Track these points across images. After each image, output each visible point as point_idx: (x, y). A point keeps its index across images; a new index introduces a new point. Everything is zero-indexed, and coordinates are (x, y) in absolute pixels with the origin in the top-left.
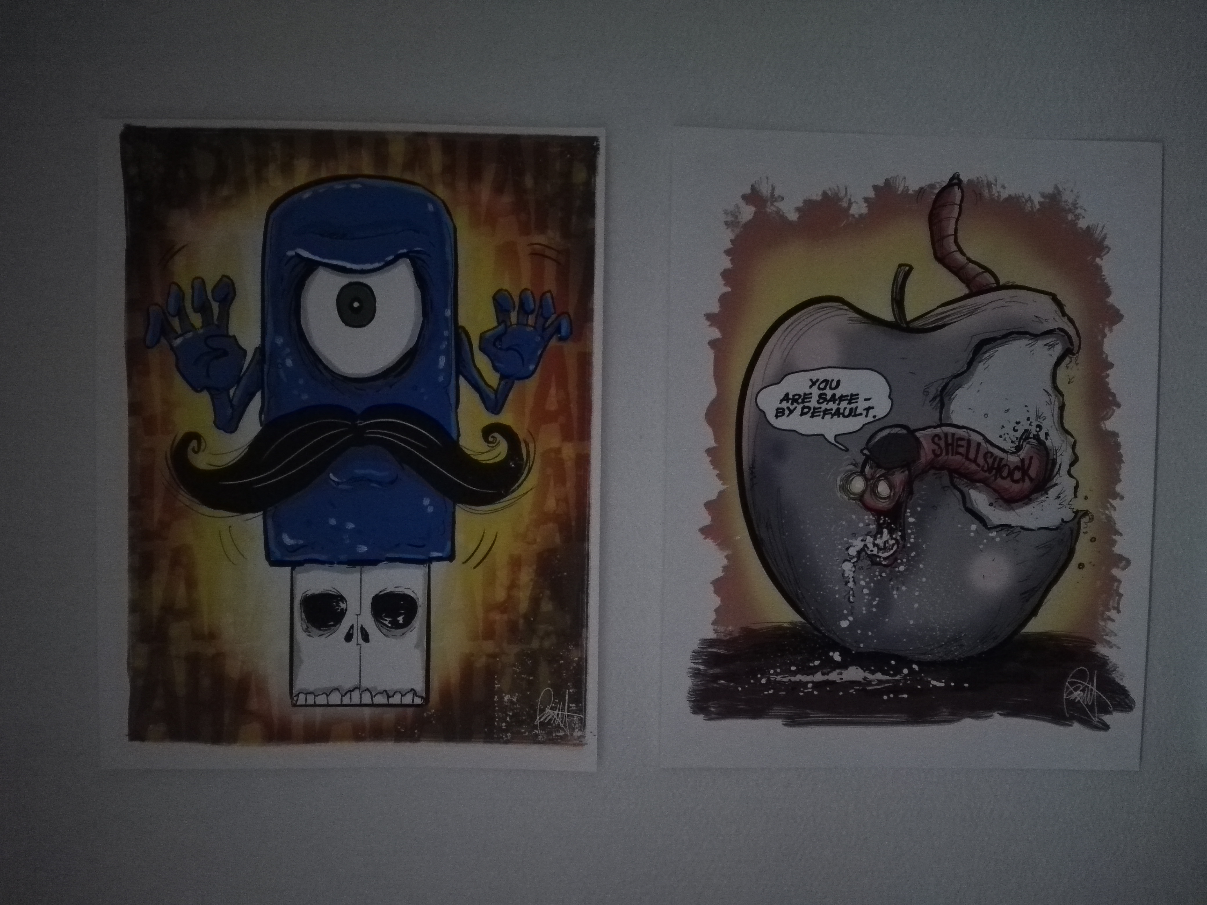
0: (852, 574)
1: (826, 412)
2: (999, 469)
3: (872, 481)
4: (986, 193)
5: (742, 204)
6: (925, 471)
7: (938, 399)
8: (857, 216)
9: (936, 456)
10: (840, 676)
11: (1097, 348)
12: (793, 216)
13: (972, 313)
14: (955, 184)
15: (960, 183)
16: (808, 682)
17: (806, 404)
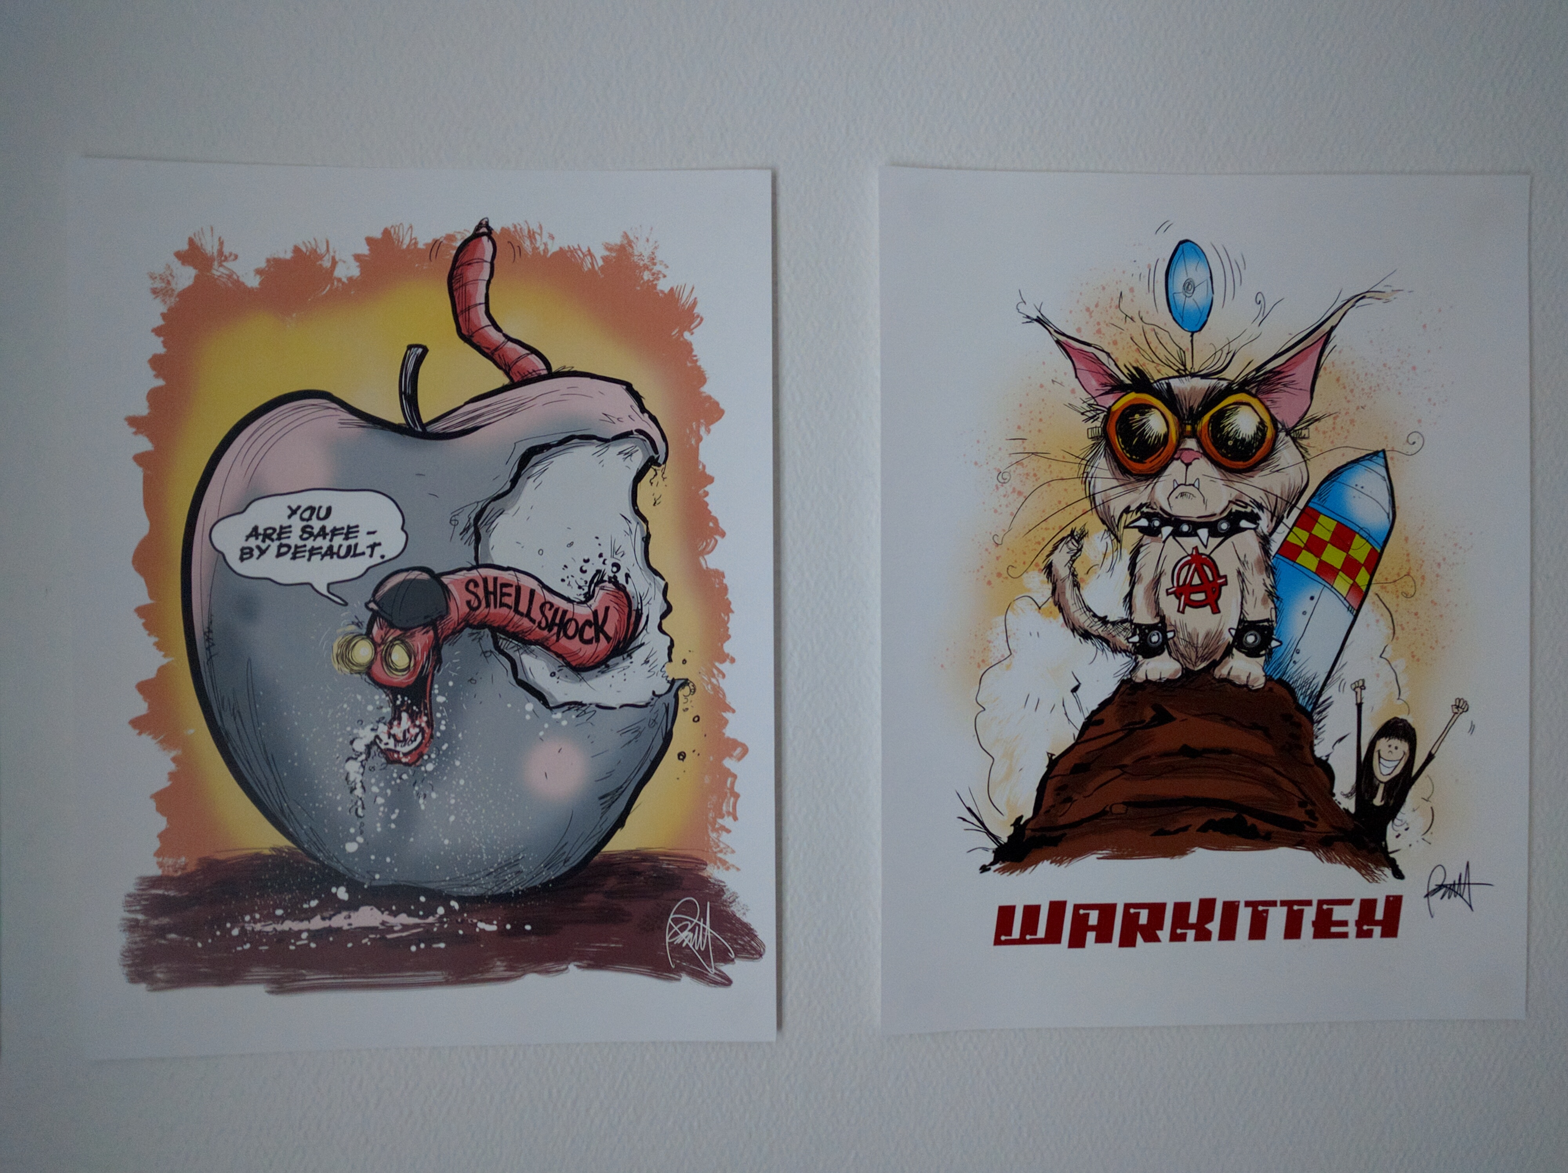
0: (359, 778)
1: (313, 552)
2: (563, 626)
3: (382, 647)
4: (527, 245)
5: (176, 264)
6: (457, 631)
7: (472, 529)
8: (345, 280)
9: (473, 609)
10: (349, 921)
11: (692, 455)
12: (253, 282)
13: (512, 412)
14: (483, 234)
15: (489, 233)
16: (300, 932)
17: (284, 541)
